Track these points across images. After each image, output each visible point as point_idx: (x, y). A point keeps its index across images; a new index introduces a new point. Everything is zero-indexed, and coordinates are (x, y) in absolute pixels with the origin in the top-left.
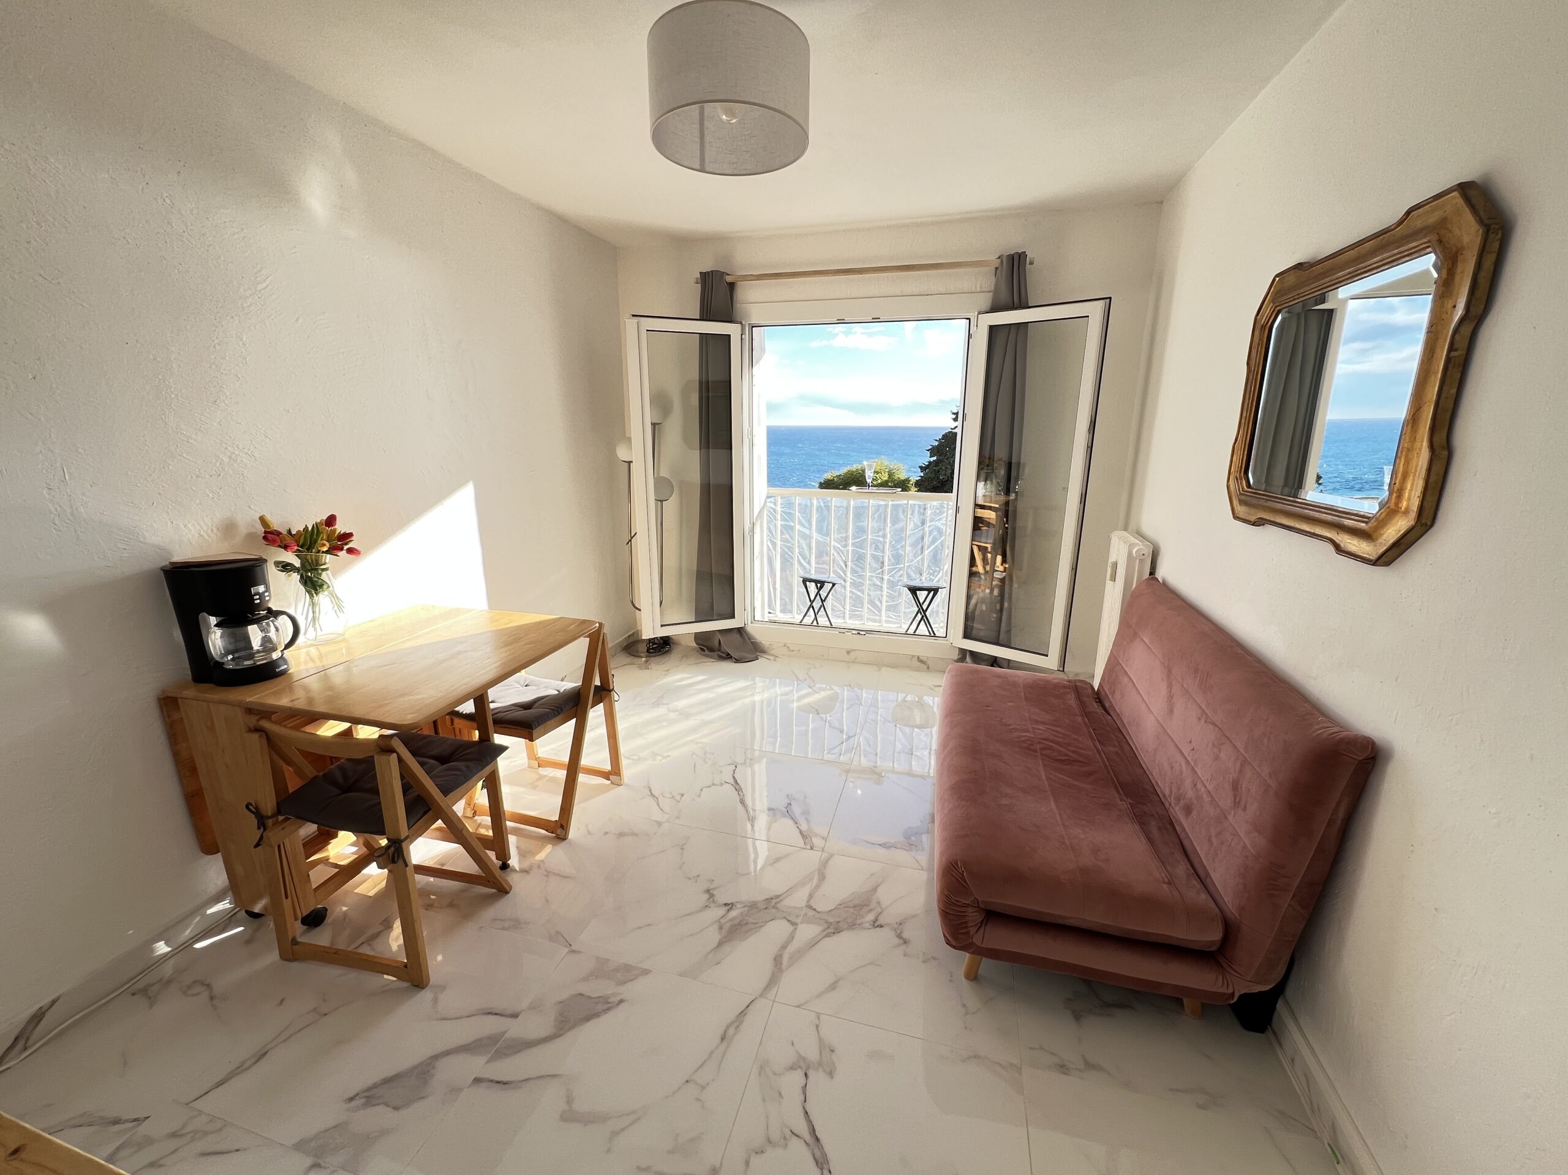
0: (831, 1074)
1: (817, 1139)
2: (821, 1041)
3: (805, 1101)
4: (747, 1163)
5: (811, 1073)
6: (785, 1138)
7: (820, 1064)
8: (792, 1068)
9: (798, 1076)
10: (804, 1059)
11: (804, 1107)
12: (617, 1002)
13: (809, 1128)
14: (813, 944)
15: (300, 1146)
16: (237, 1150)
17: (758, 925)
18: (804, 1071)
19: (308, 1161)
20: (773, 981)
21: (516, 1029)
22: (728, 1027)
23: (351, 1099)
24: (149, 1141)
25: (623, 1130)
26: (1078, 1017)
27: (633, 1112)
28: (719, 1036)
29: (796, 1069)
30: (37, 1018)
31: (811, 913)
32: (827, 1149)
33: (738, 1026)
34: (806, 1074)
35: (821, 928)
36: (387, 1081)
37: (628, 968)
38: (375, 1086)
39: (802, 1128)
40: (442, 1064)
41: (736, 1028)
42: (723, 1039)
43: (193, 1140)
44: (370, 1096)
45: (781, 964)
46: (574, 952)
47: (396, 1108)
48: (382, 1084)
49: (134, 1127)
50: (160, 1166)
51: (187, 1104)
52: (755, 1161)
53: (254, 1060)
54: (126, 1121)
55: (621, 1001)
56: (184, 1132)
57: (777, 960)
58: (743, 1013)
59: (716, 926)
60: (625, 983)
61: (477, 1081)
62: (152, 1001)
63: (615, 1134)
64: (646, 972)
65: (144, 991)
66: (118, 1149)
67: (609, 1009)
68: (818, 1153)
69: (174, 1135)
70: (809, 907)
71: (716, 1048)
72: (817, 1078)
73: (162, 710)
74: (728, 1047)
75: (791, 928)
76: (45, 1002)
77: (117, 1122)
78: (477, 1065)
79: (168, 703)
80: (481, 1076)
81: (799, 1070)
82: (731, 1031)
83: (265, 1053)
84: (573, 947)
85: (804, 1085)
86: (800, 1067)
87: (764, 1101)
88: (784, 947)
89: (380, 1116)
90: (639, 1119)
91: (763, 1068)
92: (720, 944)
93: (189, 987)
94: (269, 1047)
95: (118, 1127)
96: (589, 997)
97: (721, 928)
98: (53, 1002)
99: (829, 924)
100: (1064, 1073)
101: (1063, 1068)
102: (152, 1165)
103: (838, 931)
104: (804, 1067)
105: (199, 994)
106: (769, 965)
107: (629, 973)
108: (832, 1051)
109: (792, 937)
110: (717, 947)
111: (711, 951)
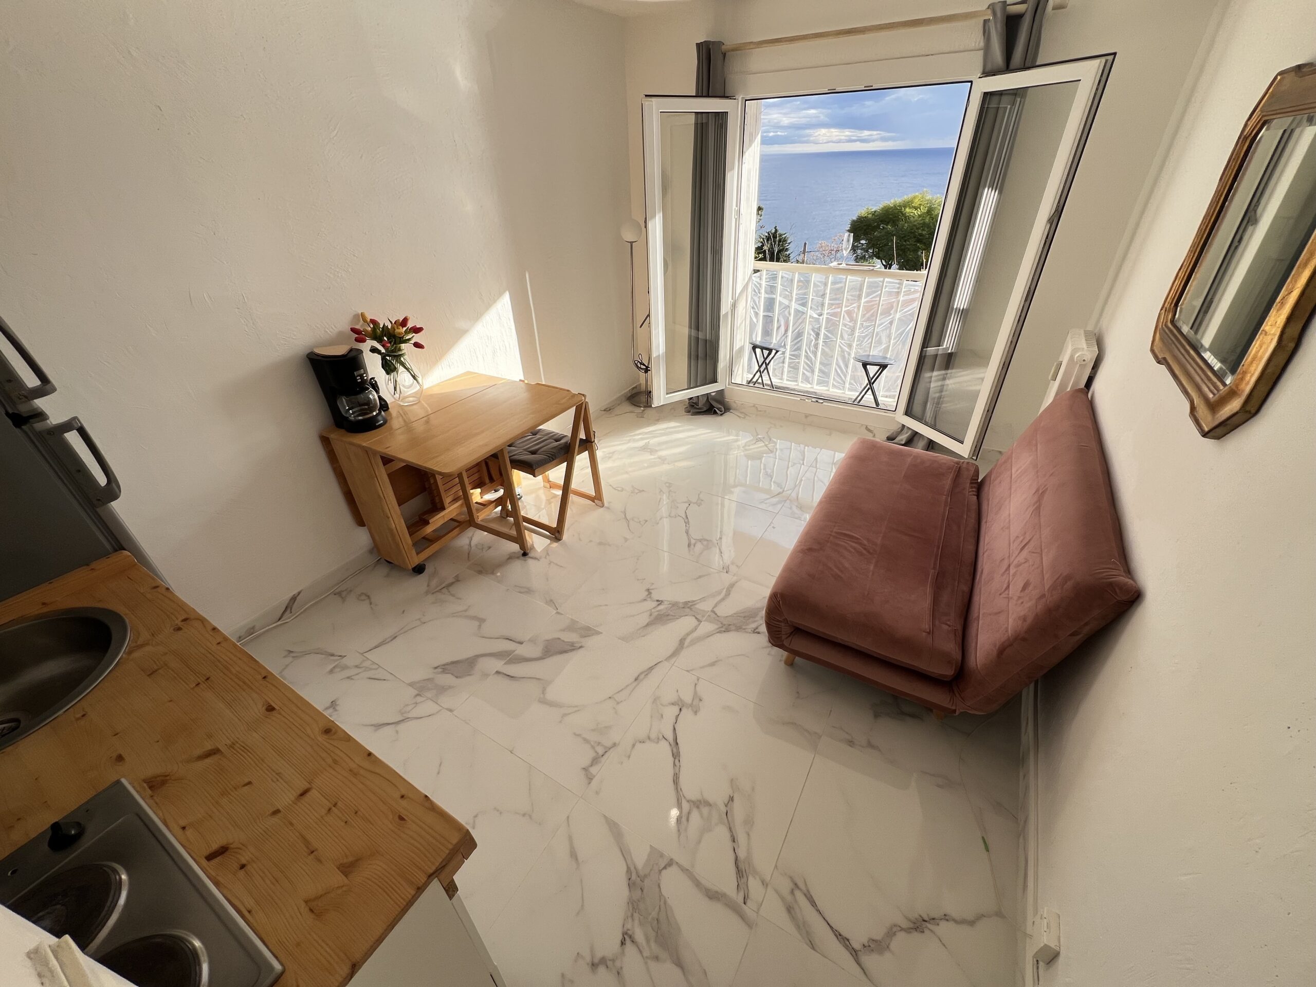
0: (696, 713)
1: (677, 744)
2: (695, 693)
3: (676, 723)
4: (634, 745)
5: (684, 710)
6: (658, 738)
7: (691, 705)
8: (673, 704)
9: (676, 709)
10: (681, 700)
11: (674, 726)
12: (578, 647)
13: (674, 737)
14: (709, 635)
15: (411, 685)
16: (385, 680)
17: (675, 617)
18: (680, 707)
19: (416, 692)
20: (675, 654)
21: (521, 651)
22: (641, 673)
23: (436, 668)
24: (345, 667)
25: (569, 714)
26: (876, 716)
27: (576, 706)
28: (634, 678)
29: (675, 705)
30: (294, 599)
31: (713, 615)
32: (681, 750)
33: (647, 674)
34: (680, 709)
35: (716, 627)
36: (453, 663)
37: (588, 629)
38: (447, 664)
39: (670, 737)
40: (481, 660)
41: (645, 675)
42: (636, 680)
43: (365, 671)
44: (445, 668)
45: (684, 644)
46: (558, 613)
47: (457, 677)
48: (450, 664)
49: (339, 660)
50: (352, 679)
51: (362, 654)
52: (638, 745)
53: (390, 639)
54: (337, 656)
55: (581, 647)
56: (361, 666)
57: (682, 642)
58: (651, 668)
59: (648, 613)
60: (585, 637)
61: (498, 673)
62: (344, 599)
63: (565, 715)
64: (599, 633)
65: (339, 594)
66: (334, 667)
67: (573, 650)
68: (675, 750)
69: (357, 667)
70: (713, 611)
71: (631, 683)
72: (687, 714)
73: (323, 444)
74: (638, 684)
75: (696, 623)
76: (295, 592)
77: (333, 655)
78: (499, 665)
79: (325, 441)
80: (500, 671)
81: (677, 706)
82: (642, 676)
83: (396, 637)
84: (558, 611)
85: (678, 714)
86: (678, 704)
87: (652, 717)
88: (688, 634)
89: (447, 679)
90: (579, 710)
91: (656, 700)
92: (647, 625)
93: (360, 595)
94: (398, 634)
95: (332, 658)
96: (563, 641)
97: (651, 615)
98: (299, 593)
99: (723, 625)
100: (851, 746)
101: (851, 743)
102: (348, 678)
103: (727, 630)
104: (681, 706)
105: (364, 600)
106: (674, 644)
107: (588, 632)
108: (701, 700)
109: (696, 629)
110: (644, 627)
111: (641, 628)
